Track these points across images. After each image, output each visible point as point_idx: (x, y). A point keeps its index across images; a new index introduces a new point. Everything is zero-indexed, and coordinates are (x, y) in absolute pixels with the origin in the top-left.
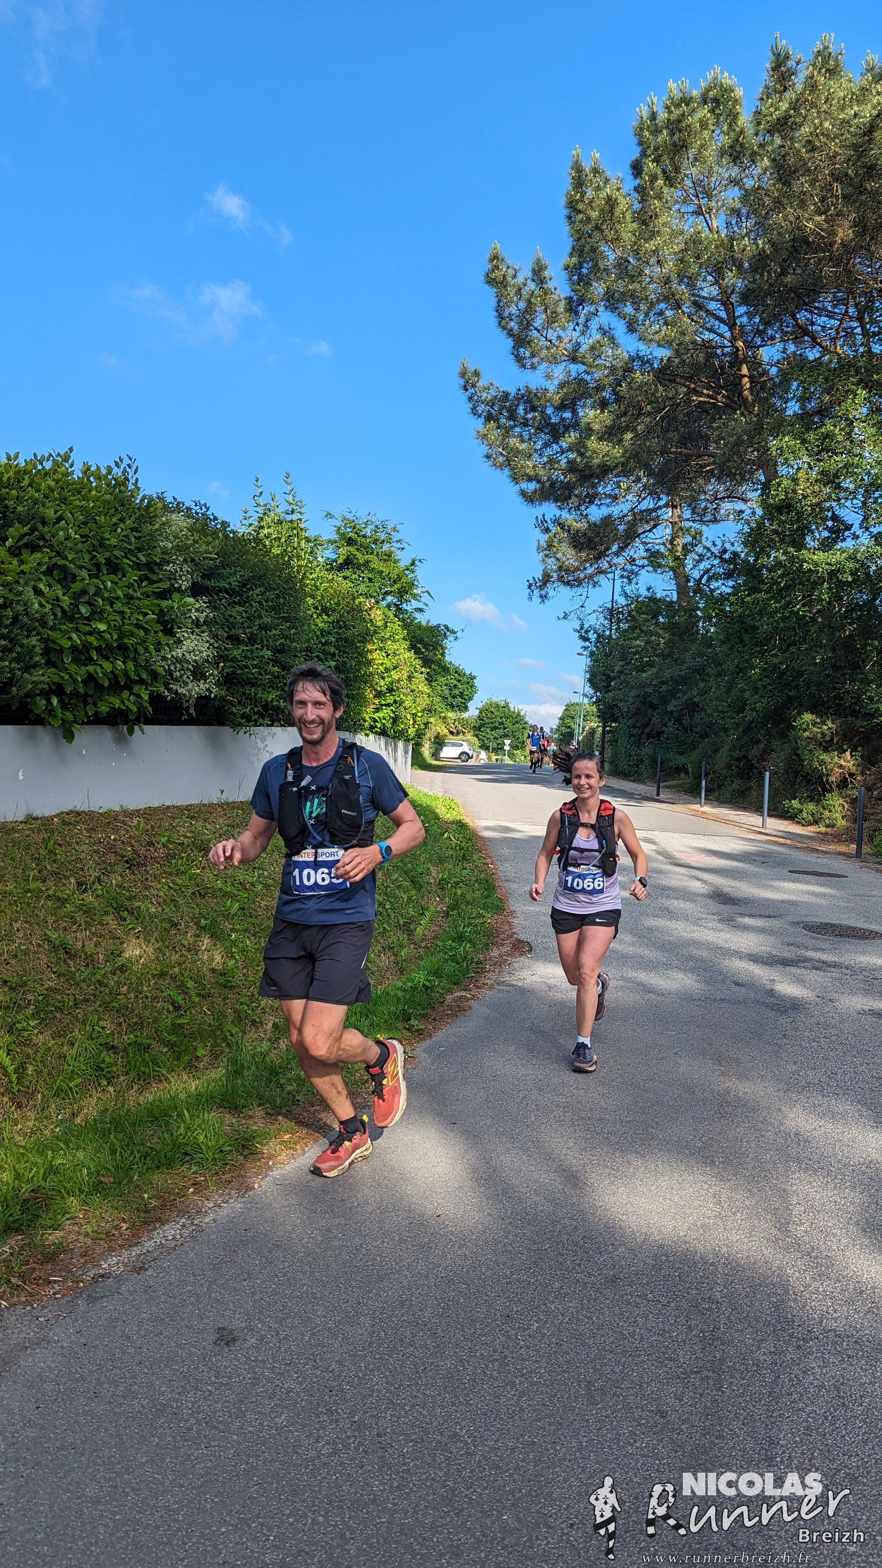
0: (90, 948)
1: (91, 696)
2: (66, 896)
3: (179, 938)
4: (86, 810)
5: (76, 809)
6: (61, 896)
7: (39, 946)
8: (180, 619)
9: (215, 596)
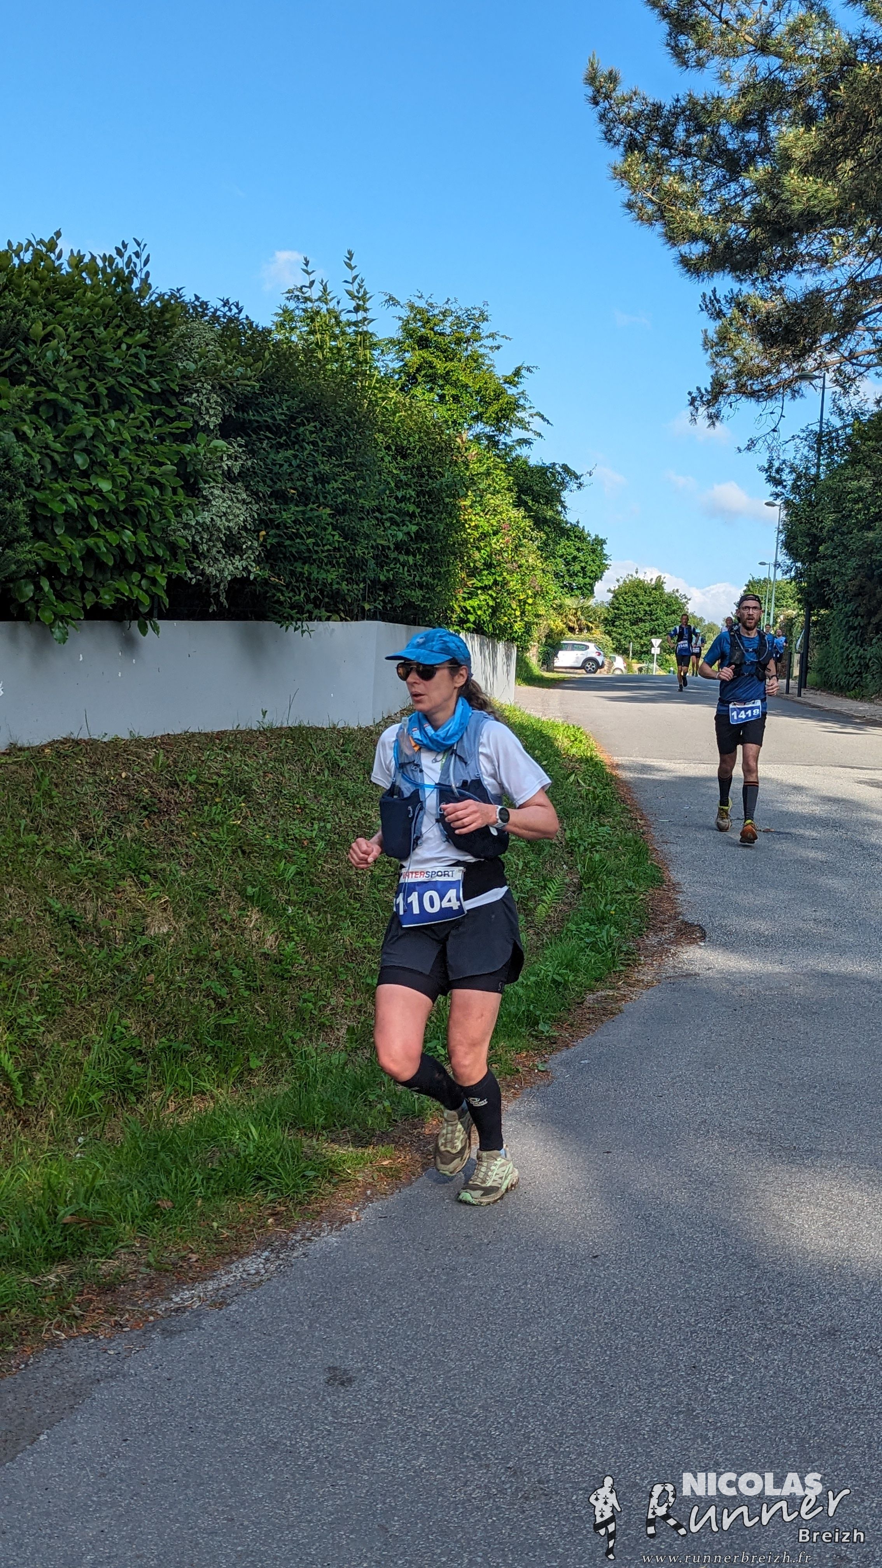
0: (104, 922)
1: (90, 580)
2: (69, 854)
3: (218, 912)
4: (86, 738)
5: (72, 737)
6: (62, 853)
7: (39, 918)
8: (207, 470)
9: (254, 436)
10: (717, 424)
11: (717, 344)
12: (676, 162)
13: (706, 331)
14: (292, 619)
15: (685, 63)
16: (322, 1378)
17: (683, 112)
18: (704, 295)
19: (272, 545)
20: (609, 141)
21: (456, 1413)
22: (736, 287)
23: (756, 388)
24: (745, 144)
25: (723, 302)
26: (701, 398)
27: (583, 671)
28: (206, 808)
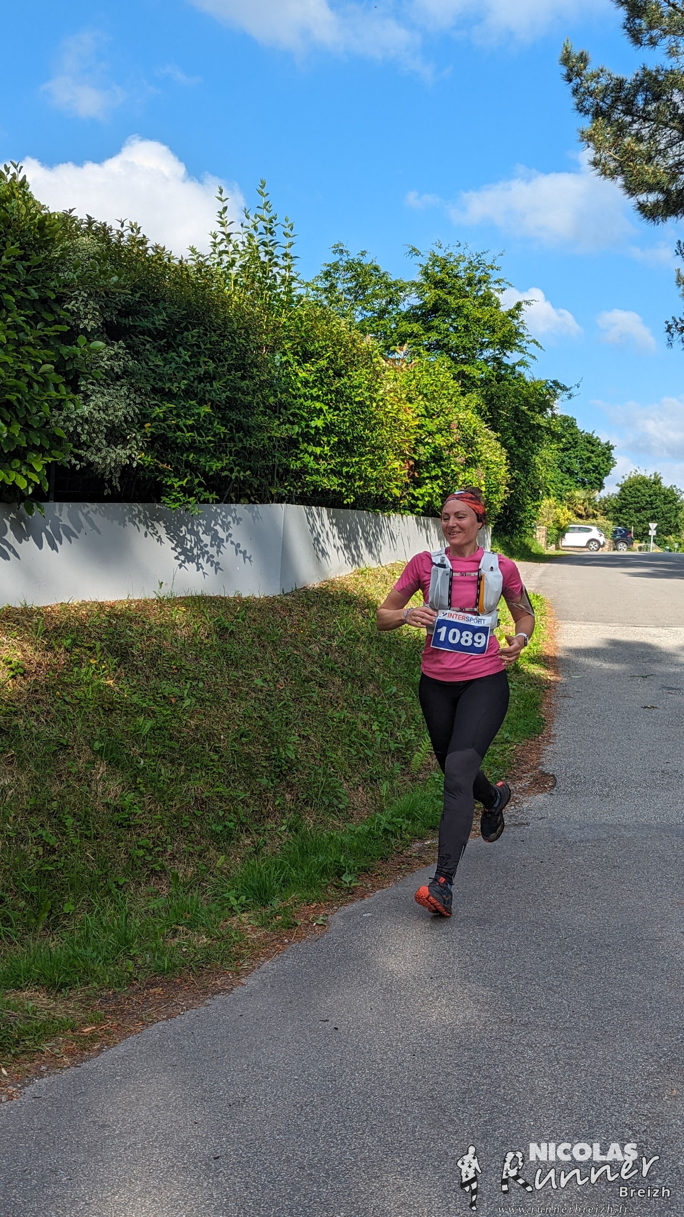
3: (67, 764)
9: (134, 340)
12: (636, 126)
15: (639, 42)
17: (642, 84)
20: (581, 111)
27: (588, 549)
28: (76, 669)
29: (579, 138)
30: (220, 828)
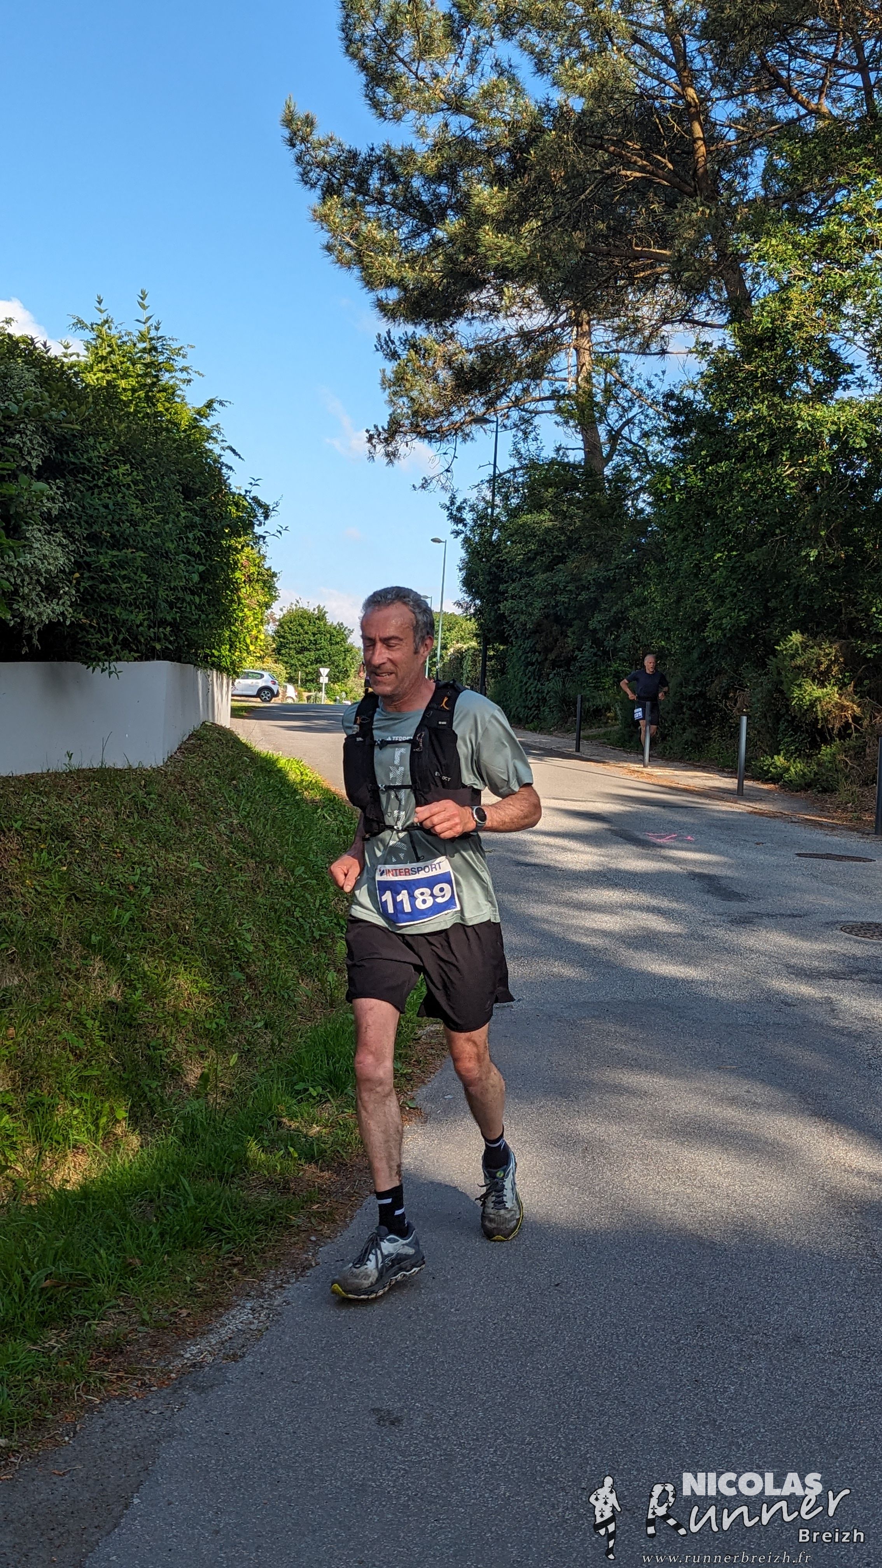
3: (61, 961)
8: (26, 512)
9: (70, 478)
10: (396, 462)
11: (394, 384)
12: (371, 209)
13: (384, 371)
14: (99, 660)
15: (383, 115)
16: (373, 1419)
17: (378, 161)
18: (379, 335)
19: (85, 588)
20: (306, 183)
21: (510, 1442)
22: (410, 329)
23: (428, 428)
24: (437, 196)
25: (397, 343)
26: (379, 435)
27: (259, 700)
28: (35, 855)
29: (311, 216)
30: (214, 1026)
